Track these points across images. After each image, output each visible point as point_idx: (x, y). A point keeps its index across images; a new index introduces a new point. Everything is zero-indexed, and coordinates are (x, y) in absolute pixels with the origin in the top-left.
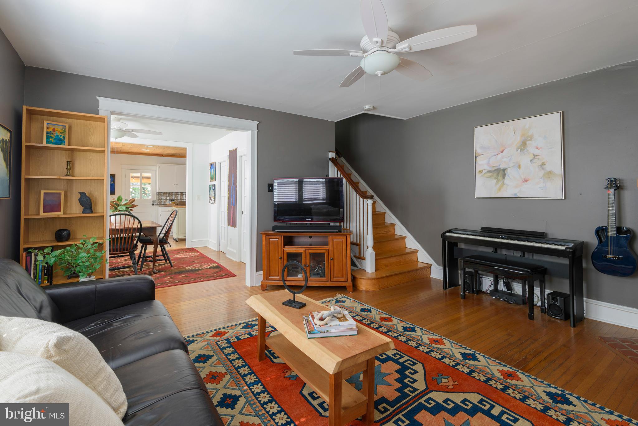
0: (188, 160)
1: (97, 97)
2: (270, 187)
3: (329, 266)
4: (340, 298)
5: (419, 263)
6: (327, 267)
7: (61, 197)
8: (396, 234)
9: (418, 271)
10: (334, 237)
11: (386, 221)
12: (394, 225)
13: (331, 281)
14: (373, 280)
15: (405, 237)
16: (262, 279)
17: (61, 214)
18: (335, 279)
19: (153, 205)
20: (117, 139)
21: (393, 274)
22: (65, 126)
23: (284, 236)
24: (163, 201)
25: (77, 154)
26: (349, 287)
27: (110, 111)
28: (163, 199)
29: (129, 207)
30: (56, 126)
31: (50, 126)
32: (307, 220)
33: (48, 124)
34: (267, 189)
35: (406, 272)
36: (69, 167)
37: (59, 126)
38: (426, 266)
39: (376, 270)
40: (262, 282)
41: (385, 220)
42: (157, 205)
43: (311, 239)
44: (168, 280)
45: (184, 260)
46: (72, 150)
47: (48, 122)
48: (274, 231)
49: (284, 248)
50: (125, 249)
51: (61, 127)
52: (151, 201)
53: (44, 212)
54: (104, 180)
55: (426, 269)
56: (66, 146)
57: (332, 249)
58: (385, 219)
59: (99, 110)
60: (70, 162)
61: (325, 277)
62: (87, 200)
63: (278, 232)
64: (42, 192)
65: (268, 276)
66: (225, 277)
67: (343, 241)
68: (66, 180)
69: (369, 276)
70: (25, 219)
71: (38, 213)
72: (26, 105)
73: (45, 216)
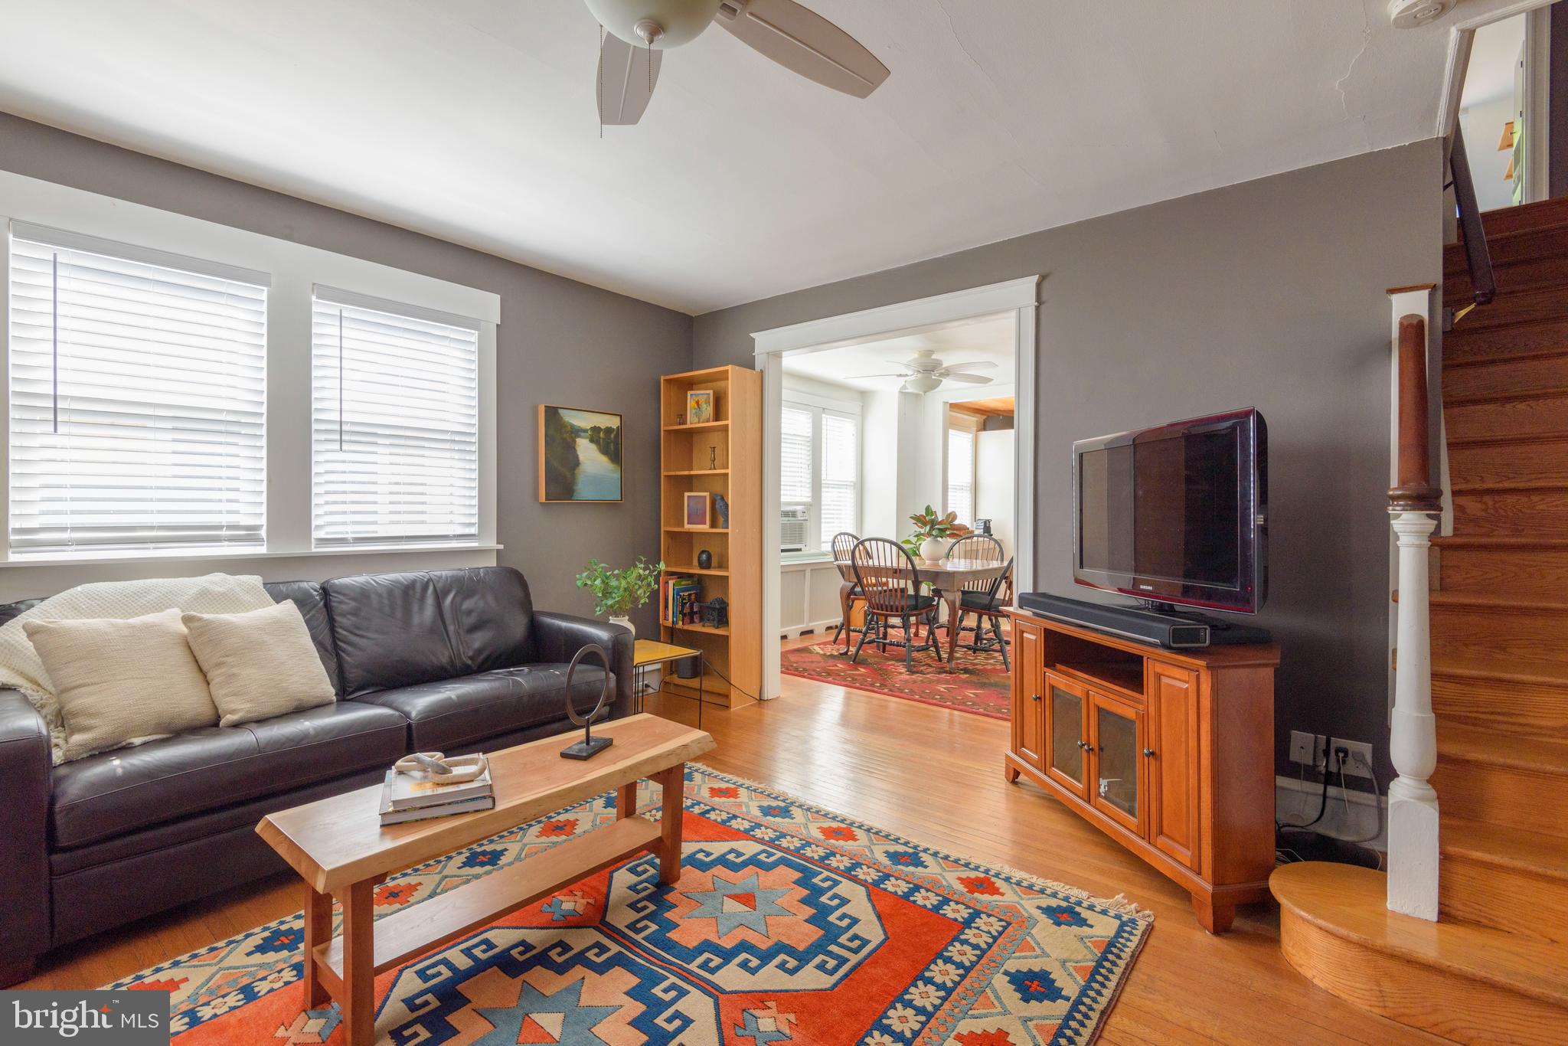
13: (1150, 843)
17: (705, 528)
18: (1162, 840)
49: (1046, 669)
53: (688, 524)
57: (1152, 710)
59: (754, 357)
61: (1135, 816)
64: (688, 495)
68: (717, 477)
70: (665, 531)
71: (683, 526)
72: (665, 375)
73: (689, 529)
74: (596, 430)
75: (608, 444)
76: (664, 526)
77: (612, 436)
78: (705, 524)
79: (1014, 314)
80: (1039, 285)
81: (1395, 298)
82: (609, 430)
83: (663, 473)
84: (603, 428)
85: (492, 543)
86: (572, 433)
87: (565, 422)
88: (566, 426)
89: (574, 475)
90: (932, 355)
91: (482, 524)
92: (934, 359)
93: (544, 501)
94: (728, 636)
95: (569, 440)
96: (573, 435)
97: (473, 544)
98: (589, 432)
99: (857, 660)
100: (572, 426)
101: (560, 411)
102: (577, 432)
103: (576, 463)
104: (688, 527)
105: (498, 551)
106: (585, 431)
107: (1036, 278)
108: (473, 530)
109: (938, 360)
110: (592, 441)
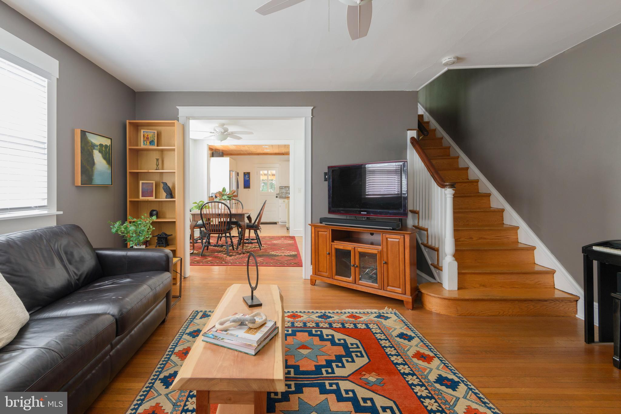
0: (291, 156)
1: (177, 107)
2: (327, 176)
3: (382, 271)
4: (387, 313)
5: (556, 291)
6: (379, 271)
7: (153, 186)
8: (519, 241)
9: (545, 303)
10: (388, 236)
11: (505, 222)
12: (517, 228)
13: (384, 290)
14: (447, 301)
15: (533, 248)
16: (311, 274)
17: (153, 199)
18: (389, 288)
19: (277, 197)
20: (222, 142)
21: (486, 298)
22: (155, 132)
23: (331, 229)
24: (284, 194)
25: (165, 152)
26: (408, 302)
27: (186, 117)
28: (284, 192)
29: (231, 197)
30: (149, 133)
31: (145, 133)
32: (363, 213)
33: (144, 132)
34: (323, 179)
35: (518, 300)
36: (157, 163)
37: (151, 133)
38: (568, 298)
39: (459, 289)
40: (311, 276)
41: (503, 221)
42: (280, 197)
43: (372, 236)
44: (259, 261)
45: (276, 246)
46: (162, 151)
47: (145, 130)
48: (321, 223)
49: (332, 243)
50: (220, 231)
51: (152, 133)
52: (276, 194)
53: (142, 197)
54: (175, 172)
55: (566, 303)
56: (156, 147)
57: (385, 250)
58: (503, 219)
59: (179, 117)
60: (158, 159)
61: (377, 283)
62: (167, 188)
63: (326, 224)
64: (141, 182)
65: (317, 271)
66: (279, 265)
67: (400, 242)
68: (159, 174)
69: (446, 295)
70: (130, 201)
71: (138, 197)
72: (129, 120)
73: (142, 199)
74: (101, 145)
75: (106, 154)
76: (129, 198)
77: (108, 150)
78: (153, 197)
79: (304, 119)
80: (312, 110)
81: (409, 132)
82: (106, 146)
83: (128, 171)
84: (104, 145)
85: (54, 211)
86: (92, 147)
87: (89, 140)
88: (89, 143)
89: (92, 170)
90: (224, 125)
91: (49, 199)
92: (225, 127)
93: (80, 185)
94: (175, 250)
95: (90, 150)
96: (92, 148)
97: (44, 212)
98: (99, 147)
99: (202, 255)
100: (92, 143)
101: (87, 134)
102: (93, 146)
103: (93, 164)
104: (141, 198)
105: (57, 215)
106: (97, 146)
107: (312, 107)
108: (45, 203)
109: (227, 128)
110: (100, 152)
